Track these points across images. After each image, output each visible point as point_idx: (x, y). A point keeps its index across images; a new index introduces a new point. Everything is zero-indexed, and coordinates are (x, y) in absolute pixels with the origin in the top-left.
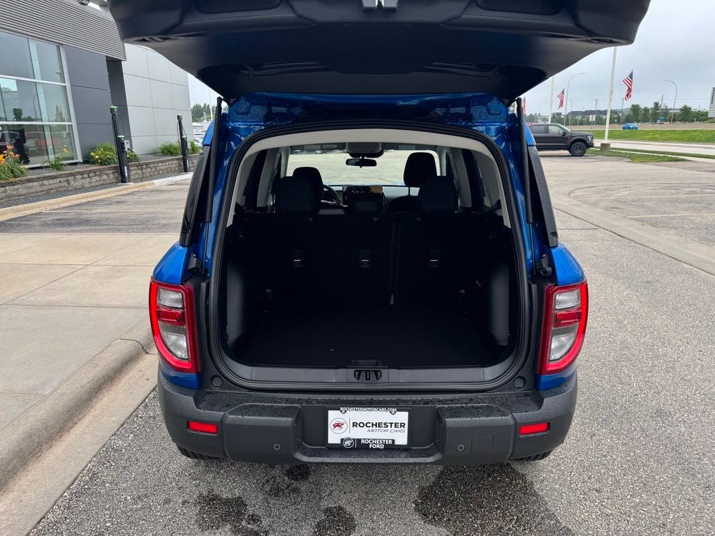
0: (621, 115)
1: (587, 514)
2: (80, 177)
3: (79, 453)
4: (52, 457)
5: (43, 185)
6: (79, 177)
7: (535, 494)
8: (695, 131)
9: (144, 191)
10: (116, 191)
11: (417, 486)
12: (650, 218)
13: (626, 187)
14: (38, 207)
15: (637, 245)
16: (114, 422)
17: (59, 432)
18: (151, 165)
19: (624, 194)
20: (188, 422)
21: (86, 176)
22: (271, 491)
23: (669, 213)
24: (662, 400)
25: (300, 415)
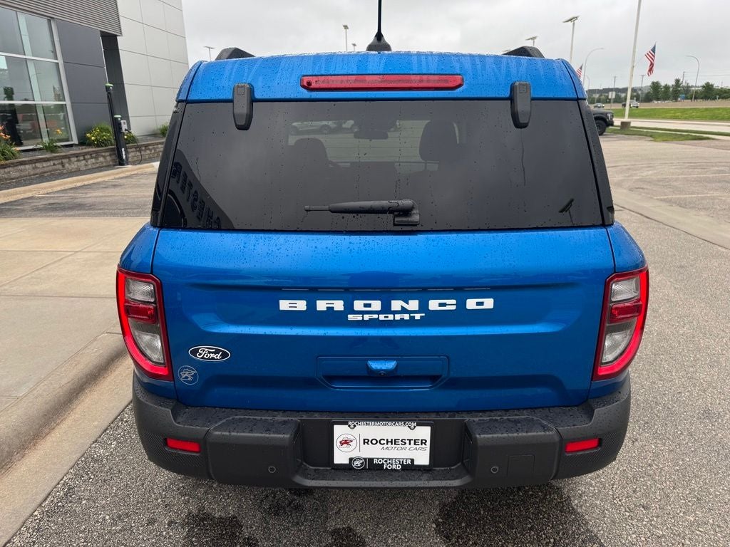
0: (640, 92)
1: (634, 536)
2: (76, 159)
3: (54, 464)
4: (24, 468)
5: (36, 168)
6: (74, 159)
7: (574, 512)
8: (719, 109)
9: (142, 174)
10: (113, 174)
11: (437, 503)
12: (678, 198)
13: (650, 167)
14: (30, 191)
15: (667, 227)
16: (96, 427)
17: (33, 439)
18: (150, 147)
19: (648, 173)
20: (166, 440)
21: (82, 158)
22: (270, 508)
23: (698, 194)
24: (709, 399)
25: (300, 431)
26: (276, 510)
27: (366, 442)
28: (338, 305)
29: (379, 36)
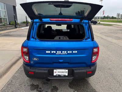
0: (102, 17)
5: (2, 28)
6: (8, 27)
7: (89, 83)
12: (107, 35)
17: (5, 73)
18: (21, 25)
20: (29, 72)
24: (110, 67)
25: (49, 71)
26: (44, 83)
27: (58, 72)
28: (55, 52)
29: (61, 12)
